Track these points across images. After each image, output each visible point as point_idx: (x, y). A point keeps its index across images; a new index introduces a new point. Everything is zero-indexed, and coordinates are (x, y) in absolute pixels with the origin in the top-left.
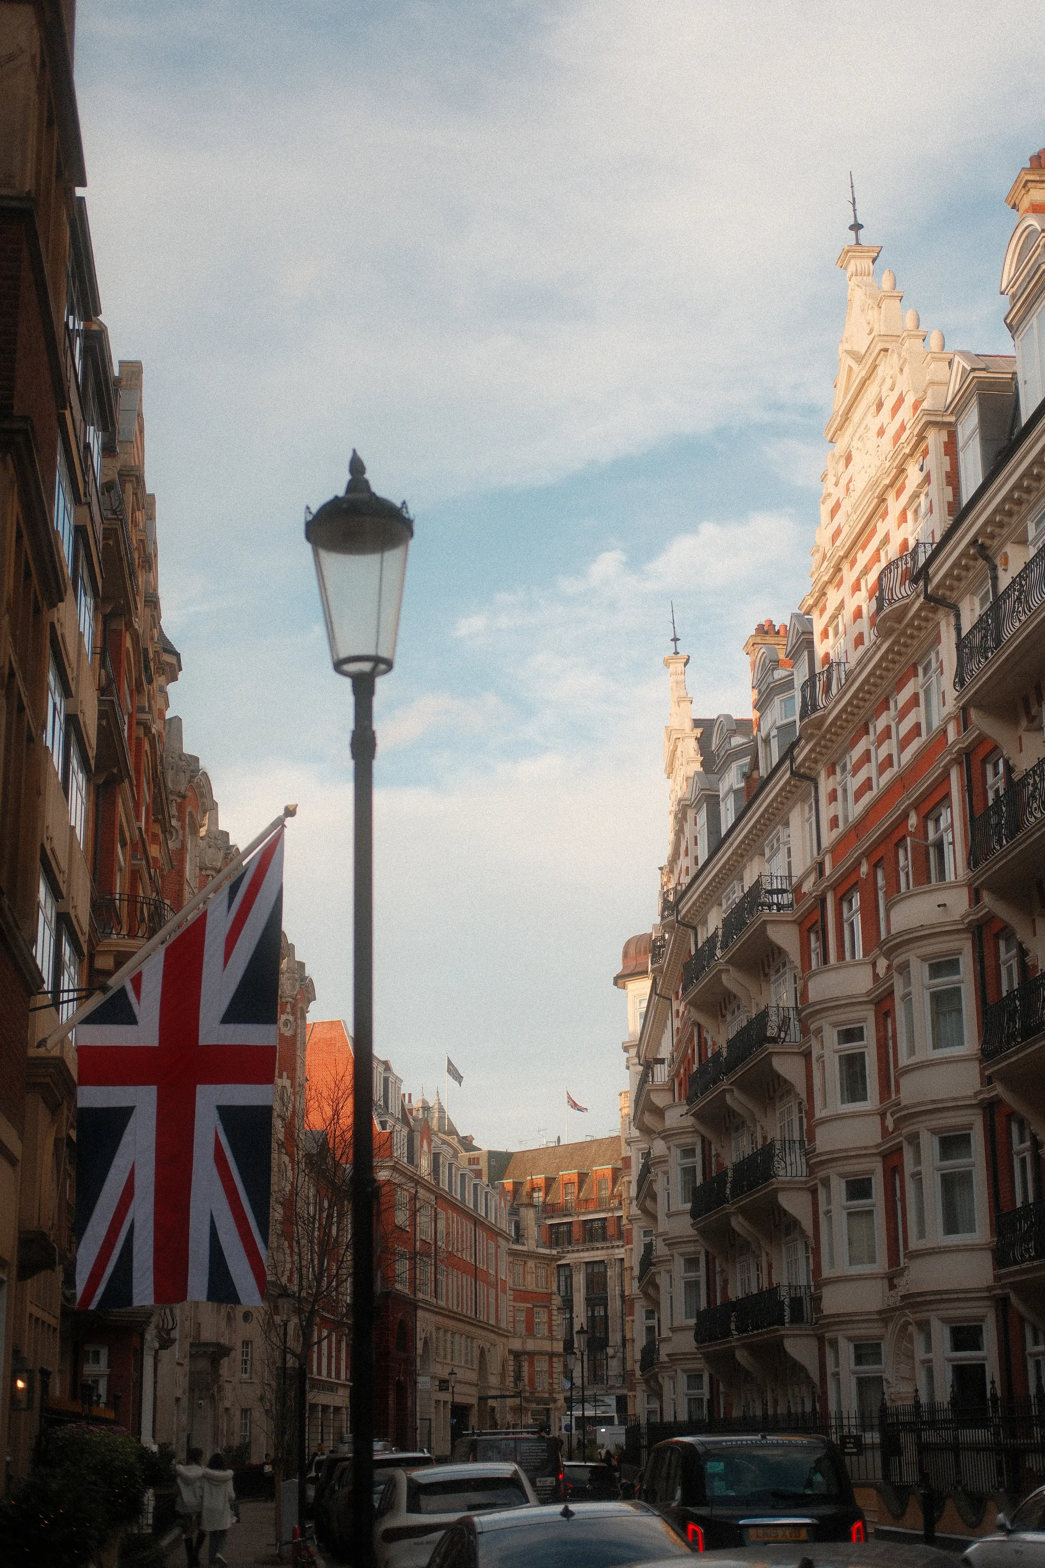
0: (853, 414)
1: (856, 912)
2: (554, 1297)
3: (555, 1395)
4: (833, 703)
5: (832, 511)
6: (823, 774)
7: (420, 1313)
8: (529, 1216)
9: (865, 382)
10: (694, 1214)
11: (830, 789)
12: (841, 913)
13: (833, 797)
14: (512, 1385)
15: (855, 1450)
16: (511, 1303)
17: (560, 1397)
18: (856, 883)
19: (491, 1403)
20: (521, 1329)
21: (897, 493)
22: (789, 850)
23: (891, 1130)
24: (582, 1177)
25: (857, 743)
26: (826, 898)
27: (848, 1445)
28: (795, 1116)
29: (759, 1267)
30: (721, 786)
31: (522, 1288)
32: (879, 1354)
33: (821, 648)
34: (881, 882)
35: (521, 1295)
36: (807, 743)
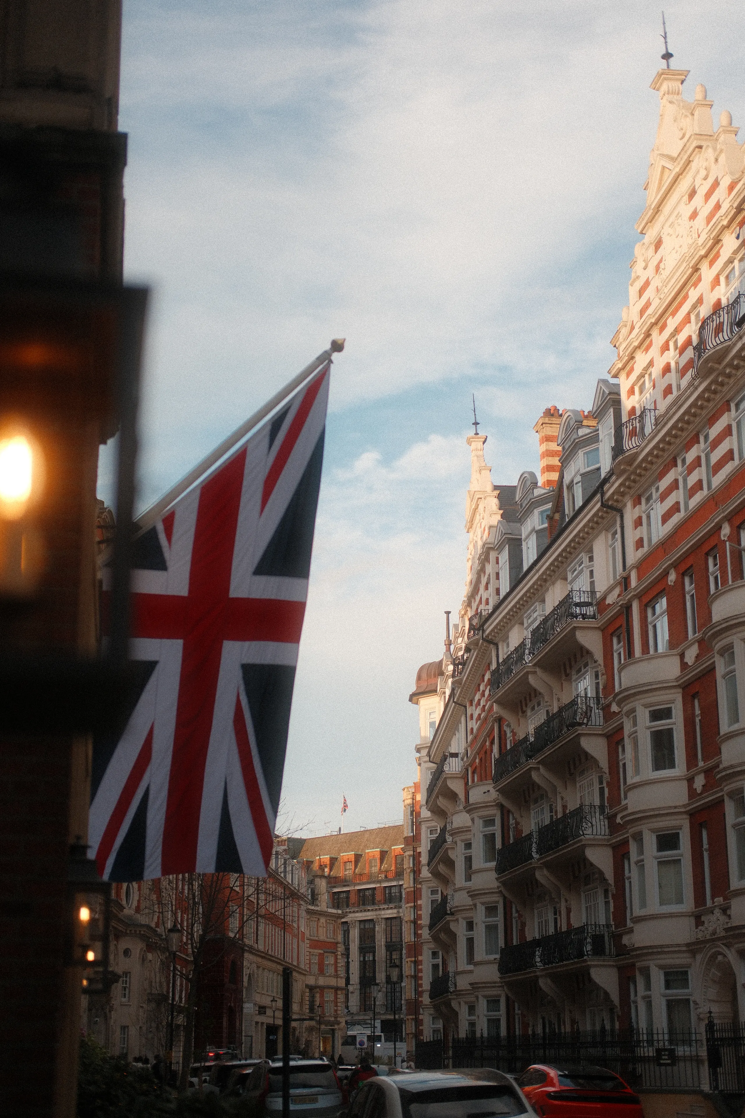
0: (664, 206)
1: (661, 614)
2: (339, 945)
3: (339, 1019)
4: (646, 441)
5: (640, 291)
6: (629, 505)
7: (246, 955)
8: (322, 885)
9: (678, 177)
10: (500, 870)
11: (636, 516)
12: (646, 617)
13: (638, 522)
14: (308, 1011)
15: (669, 1061)
16: (308, 950)
17: (343, 1020)
18: (664, 589)
19: (294, 1024)
20: (315, 969)
21: (710, 262)
22: (592, 572)
23: (699, 791)
24: (358, 857)
25: (665, 475)
26: (631, 605)
27: (663, 1057)
28: (596, 787)
29: (556, 912)
30: (523, 528)
31: (317, 938)
32: (687, 980)
33: (628, 403)
34: (688, 587)
35: (315, 944)
36: (617, 479)
